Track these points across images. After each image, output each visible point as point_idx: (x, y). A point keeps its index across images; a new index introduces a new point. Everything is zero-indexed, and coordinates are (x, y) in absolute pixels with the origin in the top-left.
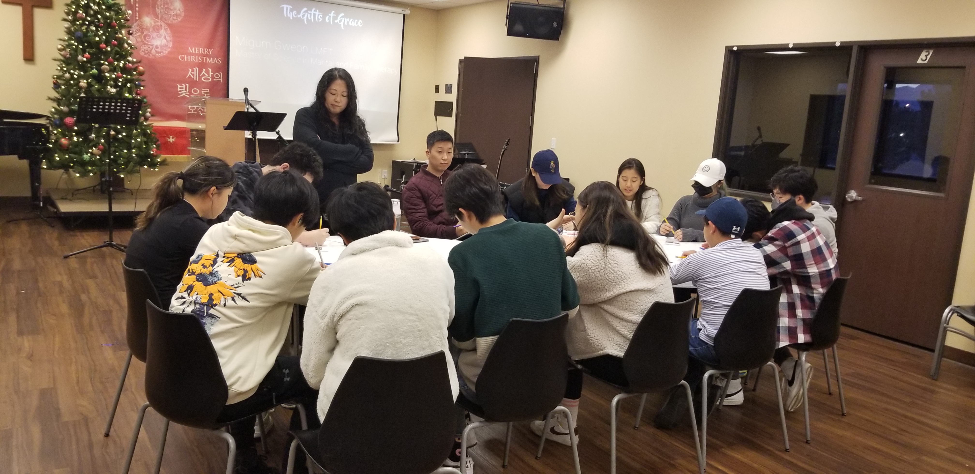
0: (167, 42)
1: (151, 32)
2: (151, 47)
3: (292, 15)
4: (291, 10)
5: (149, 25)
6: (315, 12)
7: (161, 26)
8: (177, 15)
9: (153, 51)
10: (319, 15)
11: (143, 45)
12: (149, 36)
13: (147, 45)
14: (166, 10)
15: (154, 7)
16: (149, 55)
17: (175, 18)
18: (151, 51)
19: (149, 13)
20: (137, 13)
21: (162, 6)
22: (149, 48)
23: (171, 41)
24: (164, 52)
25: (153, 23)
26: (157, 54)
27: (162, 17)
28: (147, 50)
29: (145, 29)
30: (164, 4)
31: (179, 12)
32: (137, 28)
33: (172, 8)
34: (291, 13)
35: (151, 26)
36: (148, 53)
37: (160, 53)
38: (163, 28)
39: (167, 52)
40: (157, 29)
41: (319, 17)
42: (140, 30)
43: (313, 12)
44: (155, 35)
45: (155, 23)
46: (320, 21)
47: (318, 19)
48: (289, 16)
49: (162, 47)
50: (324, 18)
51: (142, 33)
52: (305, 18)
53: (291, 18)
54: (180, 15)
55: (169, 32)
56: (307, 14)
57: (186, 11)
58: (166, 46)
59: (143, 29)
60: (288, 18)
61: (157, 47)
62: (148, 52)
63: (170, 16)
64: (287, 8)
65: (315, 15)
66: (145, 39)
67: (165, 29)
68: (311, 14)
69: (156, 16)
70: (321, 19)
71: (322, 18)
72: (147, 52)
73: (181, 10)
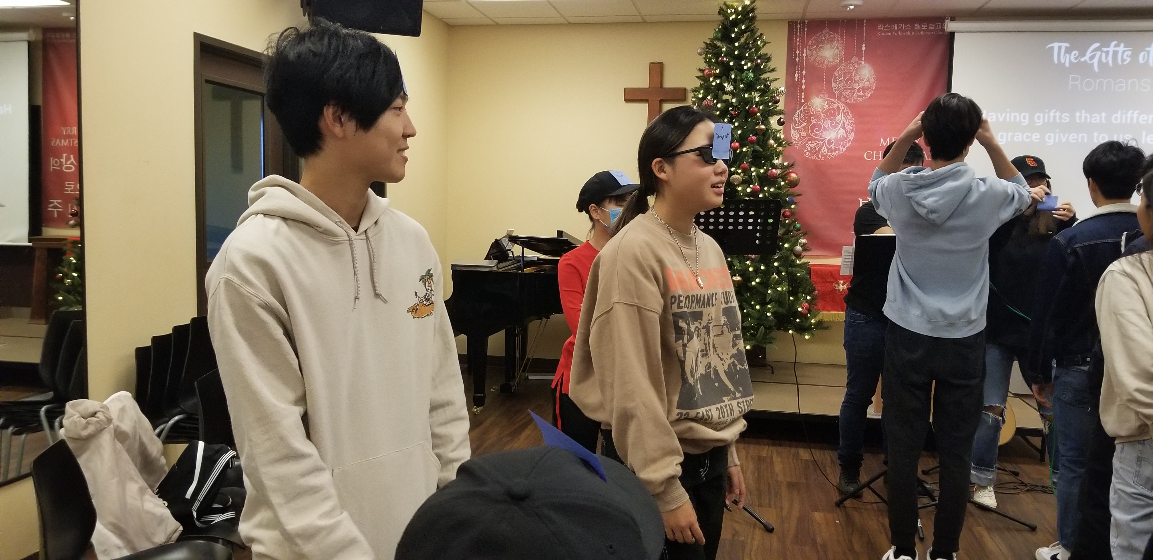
0: (847, 132)
1: (822, 120)
2: (821, 143)
3: (1068, 59)
4: (1068, 51)
5: (819, 109)
6: (1116, 49)
7: (838, 107)
8: (864, 89)
9: (824, 148)
10: (1124, 52)
11: (810, 142)
12: (820, 126)
13: (815, 140)
14: (847, 84)
15: (829, 82)
16: (818, 156)
17: (861, 94)
18: (821, 148)
19: (820, 92)
20: (803, 94)
21: (842, 78)
22: (818, 144)
23: (852, 130)
24: (841, 149)
25: (826, 107)
26: (830, 154)
27: (841, 94)
28: (815, 149)
29: (813, 116)
30: (845, 73)
31: (867, 83)
32: (802, 116)
33: (857, 78)
34: (1068, 55)
35: (822, 112)
36: (815, 153)
37: (835, 150)
38: (841, 111)
39: (845, 149)
40: (831, 114)
41: (1125, 57)
42: (805, 119)
43: (1111, 48)
44: (827, 123)
45: (829, 105)
46: (1125, 63)
47: (1123, 60)
48: (1063, 61)
49: (837, 141)
50: (1134, 56)
51: (809, 122)
52: (1096, 61)
53: (1067, 65)
54: (869, 88)
55: (850, 117)
56: (1099, 53)
57: (878, 80)
58: (845, 139)
59: (811, 116)
60: (1061, 65)
61: (830, 142)
62: (817, 152)
63: (853, 91)
64: (1060, 48)
65: (1115, 53)
66: (812, 132)
67: (844, 113)
68: (1107, 53)
69: (832, 94)
70: (1129, 60)
71: (1130, 57)
72: (814, 151)
73: (872, 80)
